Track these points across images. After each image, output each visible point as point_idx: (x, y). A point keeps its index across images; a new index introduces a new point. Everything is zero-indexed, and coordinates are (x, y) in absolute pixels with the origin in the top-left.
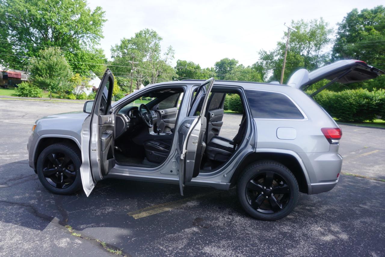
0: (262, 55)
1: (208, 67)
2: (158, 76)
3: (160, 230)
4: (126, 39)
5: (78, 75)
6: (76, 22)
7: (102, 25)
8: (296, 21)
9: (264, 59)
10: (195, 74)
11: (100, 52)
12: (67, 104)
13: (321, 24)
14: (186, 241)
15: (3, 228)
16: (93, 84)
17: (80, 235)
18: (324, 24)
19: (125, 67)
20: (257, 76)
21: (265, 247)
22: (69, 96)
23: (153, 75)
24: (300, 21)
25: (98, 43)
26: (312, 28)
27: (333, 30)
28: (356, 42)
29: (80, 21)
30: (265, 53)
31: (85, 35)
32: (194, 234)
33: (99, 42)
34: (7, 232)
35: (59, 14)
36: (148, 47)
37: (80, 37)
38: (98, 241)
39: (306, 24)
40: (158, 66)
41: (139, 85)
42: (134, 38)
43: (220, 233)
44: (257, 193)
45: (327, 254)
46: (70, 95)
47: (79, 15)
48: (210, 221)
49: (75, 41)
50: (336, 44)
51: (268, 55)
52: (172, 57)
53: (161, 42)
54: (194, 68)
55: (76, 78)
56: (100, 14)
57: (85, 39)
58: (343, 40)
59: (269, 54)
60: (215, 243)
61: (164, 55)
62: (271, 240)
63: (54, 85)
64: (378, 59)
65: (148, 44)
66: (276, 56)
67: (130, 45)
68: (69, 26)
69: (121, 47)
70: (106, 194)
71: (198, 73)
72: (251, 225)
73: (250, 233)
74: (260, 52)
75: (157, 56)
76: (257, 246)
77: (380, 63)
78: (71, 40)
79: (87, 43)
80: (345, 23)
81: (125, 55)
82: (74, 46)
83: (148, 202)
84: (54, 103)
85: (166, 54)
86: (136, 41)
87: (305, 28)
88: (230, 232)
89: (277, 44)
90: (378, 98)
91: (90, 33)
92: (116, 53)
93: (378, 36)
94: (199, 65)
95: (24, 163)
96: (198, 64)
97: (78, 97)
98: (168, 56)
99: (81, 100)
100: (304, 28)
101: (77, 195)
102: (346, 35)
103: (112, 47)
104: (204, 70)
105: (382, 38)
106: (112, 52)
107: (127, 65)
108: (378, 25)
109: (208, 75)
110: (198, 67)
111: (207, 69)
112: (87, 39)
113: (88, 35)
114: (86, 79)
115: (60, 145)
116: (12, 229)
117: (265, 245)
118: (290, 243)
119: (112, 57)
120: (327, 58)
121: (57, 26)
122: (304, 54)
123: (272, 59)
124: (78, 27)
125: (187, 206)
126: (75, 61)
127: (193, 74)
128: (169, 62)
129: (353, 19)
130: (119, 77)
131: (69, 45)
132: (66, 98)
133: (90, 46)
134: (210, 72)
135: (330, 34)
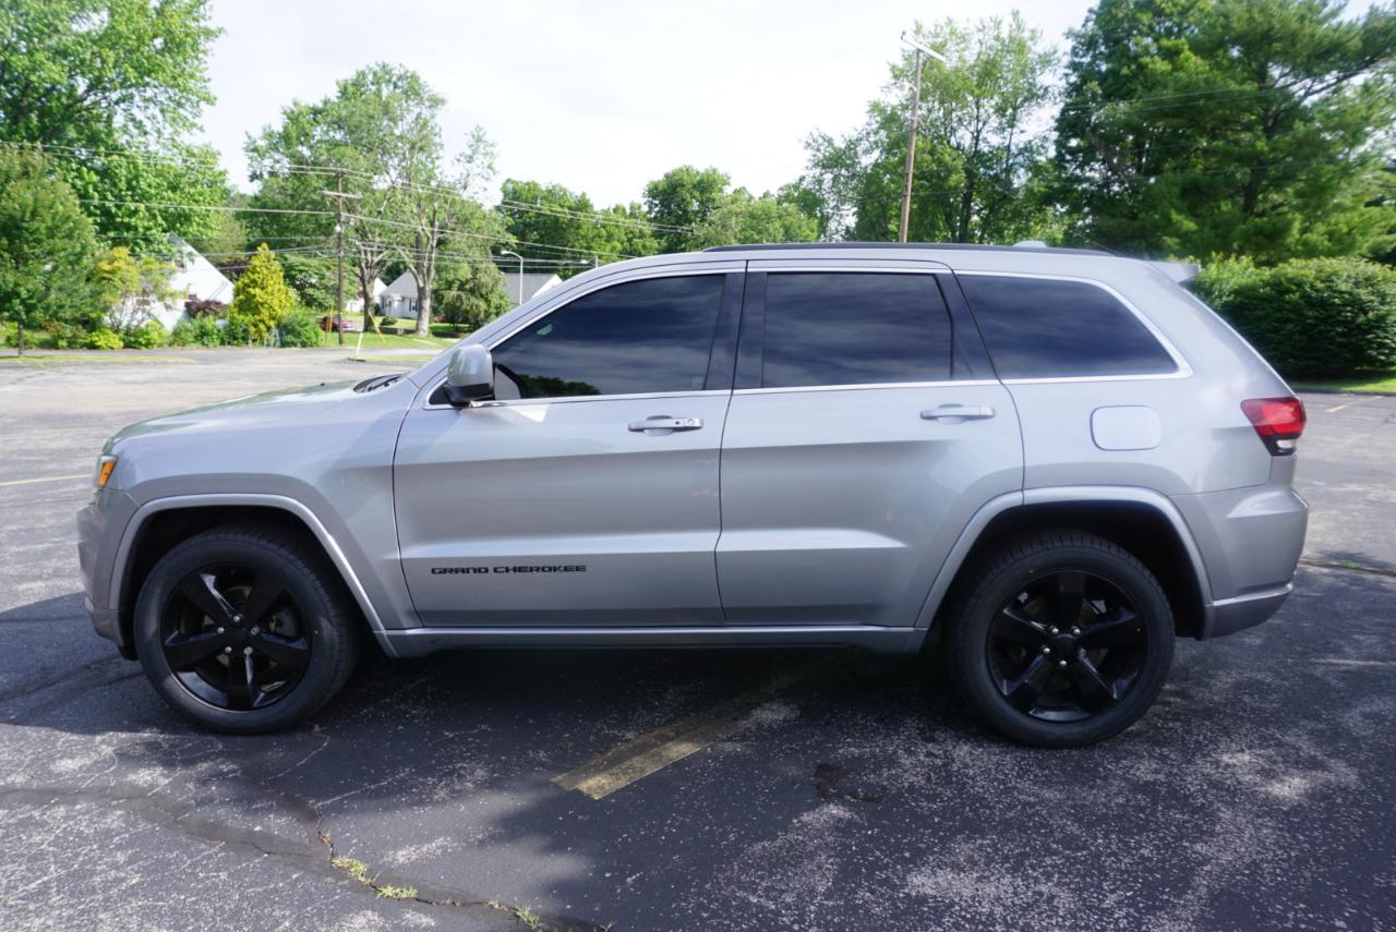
0: (818, 150)
1: (618, 203)
2: (440, 243)
3: (711, 828)
4: (303, 104)
5: (123, 251)
6: (94, 42)
7: (204, 52)
8: (928, 27)
9: (824, 167)
10: (572, 230)
11: (207, 157)
12: (95, 369)
13: (1013, 35)
14: (831, 860)
15: (72, 906)
16: (189, 284)
17: (413, 893)
18: (1026, 35)
19: (311, 215)
20: (799, 228)
21: (1114, 847)
22: (94, 337)
23: (418, 240)
24: (943, 24)
25: (194, 125)
26: (984, 50)
27: (1056, 55)
28: (1132, 98)
29: (109, 38)
30: (826, 144)
31: (136, 93)
32: (839, 827)
33: (197, 121)
34: (101, 920)
35: (17, 10)
36: (392, 134)
37: (117, 103)
38: (497, 906)
39: (963, 37)
40: (436, 204)
41: (367, 278)
42: (336, 100)
43: (934, 813)
44: (1024, 654)
45: (1325, 843)
46: (97, 332)
47: (105, 14)
48: (874, 771)
49: (98, 118)
50: (1067, 105)
51: (840, 150)
52: (489, 171)
53: (440, 112)
54: (570, 208)
55: (116, 264)
56: (191, 6)
57: (138, 107)
58: (1091, 89)
59: (843, 146)
60: (935, 852)
61: (456, 162)
62: (1119, 817)
63: (31, 298)
64: (1206, 152)
65: (391, 124)
66: (867, 152)
67: (322, 130)
68: (65, 58)
69: (286, 138)
70: (432, 713)
71: (585, 227)
72: (1021, 768)
73: (1032, 799)
74: (811, 141)
75: (430, 166)
76: (1085, 847)
77: (1214, 166)
78: (77, 115)
79: (148, 126)
80: (1093, 30)
81: (302, 169)
82: (93, 140)
83: (610, 727)
84: (38, 368)
85: (462, 159)
86: (344, 113)
87: (964, 50)
88: (963, 805)
89: (868, 108)
90: (1228, 287)
91: (156, 83)
92: (268, 162)
93: (1205, 75)
94: (587, 197)
95: (28, 620)
96: (584, 194)
97: (133, 339)
98: (473, 165)
99: (143, 348)
100: (958, 51)
101: (317, 728)
102: (1099, 72)
103: (249, 137)
104: (605, 212)
105: (1218, 79)
106: (251, 158)
107: (316, 205)
108: (1201, 36)
109: (622, 230)
110: (583, 205)
111: (615, 211)
112: (147, 108)
113: (149, 93)
114: (155, 266)
115: (230, 536)
116: (115, 902)
117: (1106, 837)
118: (1189, 822)
119: (254, 177)
120: (1040, 154)
121: (13, 58)
122: (962, 142)
123: (853, 165)
124: (103, 62)
125: (760, 726)
126: (104, 198)
127: (565, 230)
128: (476, 190)
129: (1121, 15)
130: (287, 256)
131: (72, 133)
132: (81, 347)
133: (159, 137)
134: (627, 221)
135: (1047, 71)
